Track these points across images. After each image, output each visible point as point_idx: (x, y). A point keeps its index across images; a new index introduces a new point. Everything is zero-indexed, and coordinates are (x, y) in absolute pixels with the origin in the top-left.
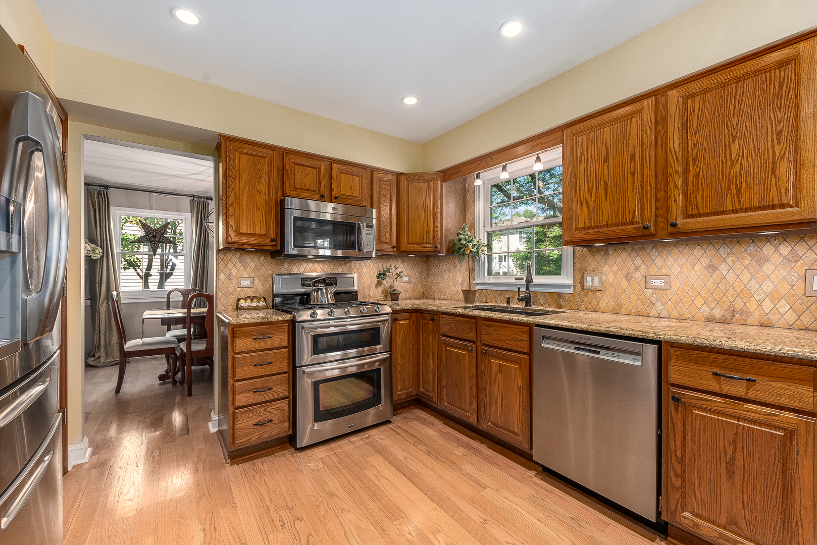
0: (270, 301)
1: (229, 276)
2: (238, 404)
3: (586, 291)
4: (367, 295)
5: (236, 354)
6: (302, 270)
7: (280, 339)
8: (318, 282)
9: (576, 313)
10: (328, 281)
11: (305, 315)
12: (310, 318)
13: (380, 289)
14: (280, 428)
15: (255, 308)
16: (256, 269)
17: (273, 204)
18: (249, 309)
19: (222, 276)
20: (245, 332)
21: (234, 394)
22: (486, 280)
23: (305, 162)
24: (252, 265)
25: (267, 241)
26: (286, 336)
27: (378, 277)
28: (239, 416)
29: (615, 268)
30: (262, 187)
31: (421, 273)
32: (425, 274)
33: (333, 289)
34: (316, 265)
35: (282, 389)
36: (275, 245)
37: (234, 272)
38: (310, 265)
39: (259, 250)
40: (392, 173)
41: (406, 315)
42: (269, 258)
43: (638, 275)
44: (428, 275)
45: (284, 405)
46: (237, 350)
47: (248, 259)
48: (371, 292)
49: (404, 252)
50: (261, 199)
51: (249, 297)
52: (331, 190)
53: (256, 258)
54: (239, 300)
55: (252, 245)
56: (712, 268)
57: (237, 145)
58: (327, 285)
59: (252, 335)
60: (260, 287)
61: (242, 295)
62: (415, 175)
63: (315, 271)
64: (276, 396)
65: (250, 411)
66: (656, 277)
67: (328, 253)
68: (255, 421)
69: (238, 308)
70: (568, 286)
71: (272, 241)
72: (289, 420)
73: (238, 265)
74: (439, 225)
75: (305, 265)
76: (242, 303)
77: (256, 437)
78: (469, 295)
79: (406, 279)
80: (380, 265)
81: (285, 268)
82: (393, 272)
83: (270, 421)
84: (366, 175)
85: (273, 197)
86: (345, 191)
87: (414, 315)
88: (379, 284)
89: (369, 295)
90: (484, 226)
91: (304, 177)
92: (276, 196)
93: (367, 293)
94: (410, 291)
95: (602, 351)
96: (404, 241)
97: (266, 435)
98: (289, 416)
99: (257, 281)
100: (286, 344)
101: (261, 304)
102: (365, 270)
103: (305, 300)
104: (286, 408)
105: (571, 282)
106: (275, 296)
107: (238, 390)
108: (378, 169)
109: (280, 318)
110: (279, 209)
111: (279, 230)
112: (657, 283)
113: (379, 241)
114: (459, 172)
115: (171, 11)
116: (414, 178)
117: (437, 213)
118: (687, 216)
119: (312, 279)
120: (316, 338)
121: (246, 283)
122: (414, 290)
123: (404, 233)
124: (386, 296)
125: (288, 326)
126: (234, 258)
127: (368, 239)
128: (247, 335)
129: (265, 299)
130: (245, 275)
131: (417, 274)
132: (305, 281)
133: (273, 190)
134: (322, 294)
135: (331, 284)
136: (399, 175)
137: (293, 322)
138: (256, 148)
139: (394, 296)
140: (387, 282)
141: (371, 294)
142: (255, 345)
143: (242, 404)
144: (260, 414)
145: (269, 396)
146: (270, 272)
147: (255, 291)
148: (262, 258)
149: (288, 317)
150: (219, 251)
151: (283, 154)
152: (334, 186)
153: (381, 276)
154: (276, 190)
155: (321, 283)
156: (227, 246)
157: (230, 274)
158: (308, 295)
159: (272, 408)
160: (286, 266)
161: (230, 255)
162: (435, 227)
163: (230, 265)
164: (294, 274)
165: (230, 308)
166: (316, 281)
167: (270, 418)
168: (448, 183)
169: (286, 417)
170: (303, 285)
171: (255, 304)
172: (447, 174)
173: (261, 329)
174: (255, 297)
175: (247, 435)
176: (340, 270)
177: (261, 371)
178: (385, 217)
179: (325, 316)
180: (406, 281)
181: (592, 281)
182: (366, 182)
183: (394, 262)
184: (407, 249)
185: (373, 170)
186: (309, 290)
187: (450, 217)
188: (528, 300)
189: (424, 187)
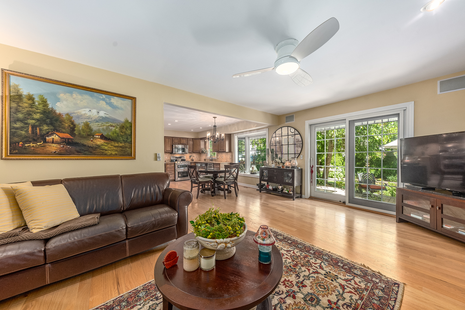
3: (217, 159)
5: (167, 167)
6: (176, 156)
7: (173, 166)
9: (216, 161)
10: (180, 158)
11: (176, 162)
13: (190, 159)
16: (168, 156)
17: (171, 146)
22: (208, 157)
23: (176, 138)
25: (170, 151)
29: (220, 155)
30: (170, 143)
31: (199, 156)
35: (173, 173)
36: (172, 152)
39: (169, 153)
40: (192, 138)
41: (193, 163)
47: (167, 154)
50: (169, 145)
56: (225, 156)
57: (166, 137)
59: (169, 165)
60: (169, 159)
63: (178, 156)
67: (181, 153)
73: (165, 155)
76: (166, 161)
78: (205, 160)
80: (190, 155)
81: (173, 155)
82: (193, 156)
84: (186, 139)
86: (183, 142)
87: (195, 163)
88: (190, 158)
90: (208, 148)
91: (176, 141)
93: (187, 160)
96: (194, 150)
98: (174, 177)
102: (187, 156)
103: (176, 160)
104: (174, 175)
105: (216, 157)
106: (171, 160)
109: (172, 163)
111: (172, 150)
113: (189, 150)
114: (203, 139)
116: (195, 139)
117: (200, 145)
118: (220, 150)
120: (178, 166)
121: (167, 158)
122: (197, 159)
127: (187, 150)
132: (176, 158)
134: (179, 160)
137: (175, 163)
138: (169, 137)
139: (193, 160)
140: (191, 158)
145: (171, 173)
146: (170, 156)
151: (173, 138)
152: (181, 142)
153: (190, 157)
154: (172, 144)
158: (177, 160)
162: (199, 148)
167: (172, 176)
171: (168, 161)
172: (201, 139)
176: (182, 156)
177: (170, 170)
178: (190, 146)
179: (179, 163)
180: (195, 157)
181: (218, 157)
182: (187, 141)
183: (192, 154)
184: (195, 151)
185: (188, 138)
186: (177, 159)
187: (202, 146)
188: (212, 160)
189: (197, 141)
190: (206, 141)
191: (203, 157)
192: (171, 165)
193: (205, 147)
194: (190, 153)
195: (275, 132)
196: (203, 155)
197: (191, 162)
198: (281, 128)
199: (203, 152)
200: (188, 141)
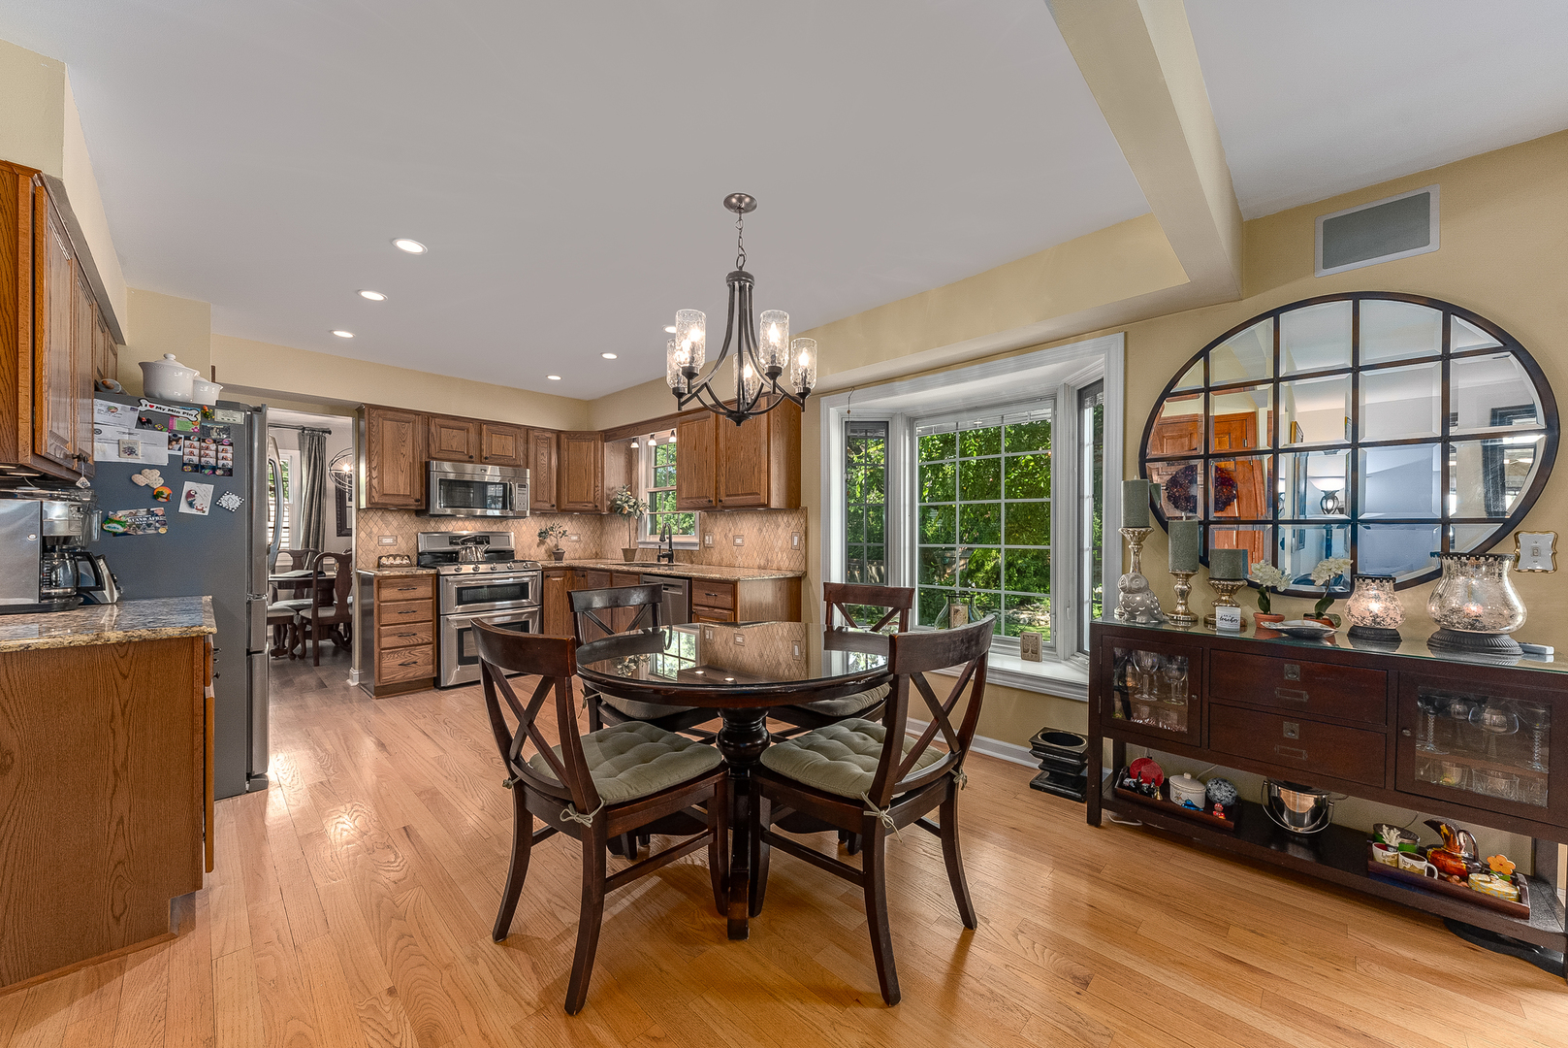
0: (414, 560)
1: (370, 535)
2: (383, 645)
3: (707, 548)
4: (527, 554)
5: (382, 602)
6: (450, 529)
7: (425, 590)
8: (469, 540)
9: (700, 566)
10: (480, 540)
11: (447, 570)
12: (455, 572)
13: (543, 549)
14: (424, 670)
15: (397, 566)
16: (399, 527)
17: (417, 466)
18: (391, 566)
19: (362, 534)
20: (391, 584)
21: (380, 637)
22: (648, 540)
23: (452, 423)
24: (395, 523)
25: (412, 501)
26: (430, 589)
27: (540, 535)
28: (385, 656)
29: (720, 530)
30: (407, 450)
31: (594, 531)
32: (598, 532)
33: (483, 548)
34: (467, 523)
35: (426, 635)
36: (421, 505)
37: (375, 530)
38: (460, 523)
39: (402, 509)
40: (552, 431)
41: (559, 572)
42: (413, 516)
43: (730, 535)
44: (602, 534)
45: (428, 649)
46: (382, 599)
47: (390, 517)
48: (532, 552)
49: (565, 510)
50: (405, 463)
51: (391, 555)
52: (481, 450)
53: (398, 516)
54: (380, 558)
55: (396, 506)
56: (760, 530)
57: (381, 412)
58: (478, 543)
59: (397, 587)
60: (403, 545)
61: (384, 553)
62: (575, 433)
63: (466, 529)
64: (420, 641)
65: (395, 652)
66: (739, 537)
68: (400, 662)
69: (379, 566)
70: (694, 544)
71: (417, 501)
72: (433, 664)
73: (380, 523)
74: (600, 485)
75: (454, 523)
76: (384, 561)
77: (400, 675)
78: (629, 554)
79: (575, 538)
80: (543, 523)
81: (432, 526)
82: (557, 530)
83: (415, 663)
84: (521, 434)
85: (418, 459)
86: (496, 450)
87: (569, 573)
88: (542, 542)
89: (530, 554)
90: (647, 486)
91: (454, 439)
92: (421, 458)
93: (527, 552)
94: (580, 550)
95: (670, 588)
96: (564, 499)
97: (411, 675)
98: (433, 660)
99: (400, 539)
100: (430, 595)
101: (404, 562)
102: (524, 528)
103: (451, 557)
104: (431, 653)
105: (697, 541)
106: (420, 554)
107: (383, 633)
108: (533, 428)
109: (424, 572)
110: (424, 470)
111: (424, 489)
112: (739, 541)
113: (535, 499)
114: (615, 434)
115: (331, 331)
116: (573, 435)
117: (599, 471)
118: (728, 496)
119: (460, 537)
120: (460, 591)
121: (389, 541)
122: (584, 550)
123: (564, 490)
124: (550, 556)
125: (433, 580)
126: (376, 517)
127: (522, 498)
128: (392, 586)
129: (408, 557)
130: (387, 533)
131: (589, 533)
132: (454, 540)
133: (417, 453)
134: (471, 552)
135: (482, 543)
136: (559, 433)
137: (437, 576)
138: (399, 414)
139: (557, 555)
140: (551, 542)
141: (532, 554)
142: (400, 596)
143: (387, 646)
144: (405, 656)
145: (413, 640)
146: (415, 531)
147: (398, 550)
148: (406, 517)
149: (432, 571)
150: (359, 510)
151: (428, 418)
152: (484, 447)
153: (543, 534)
154: (421, 452)
155: (472, 541)
156: (369, 506)
157: (371, 532)
158: (457, 553)
159: (417, 651)
160: (433, 524)
161: (371, 514)
162: (595, 486)
163: (371, 524)
164: (442, 533)
165: (371, 565)
166: (465, 540)
167: (414, 660)
168: (610, 443)
169: (430, 660)
170: (451, 543)
171: (398, 561)
172: (609, 435)
173: (406, 582)
174: (398, 555)
175: (392, 673)
176: (495, 529)
177: (406, 618)
178: (543, 476)
179: (471, 571)
180: (573, 540)
181: (708, 540)
182: (521, 442)
183: (556, 521)
184: (571, 506)
185: (528, 429)
186: (457, 548)
187: (613, 476)
188: (670, 557)
189: (585, 444)
190: (635, 445)
191: (620, 538)
192: (409, 587)
193: (631, 484)
194: (544, 514)
195: (1204, 354)
196: (615, 525)
197: (545, 569)
198: (1275, 314)
199: (616, 510)
200: (532, 446)
